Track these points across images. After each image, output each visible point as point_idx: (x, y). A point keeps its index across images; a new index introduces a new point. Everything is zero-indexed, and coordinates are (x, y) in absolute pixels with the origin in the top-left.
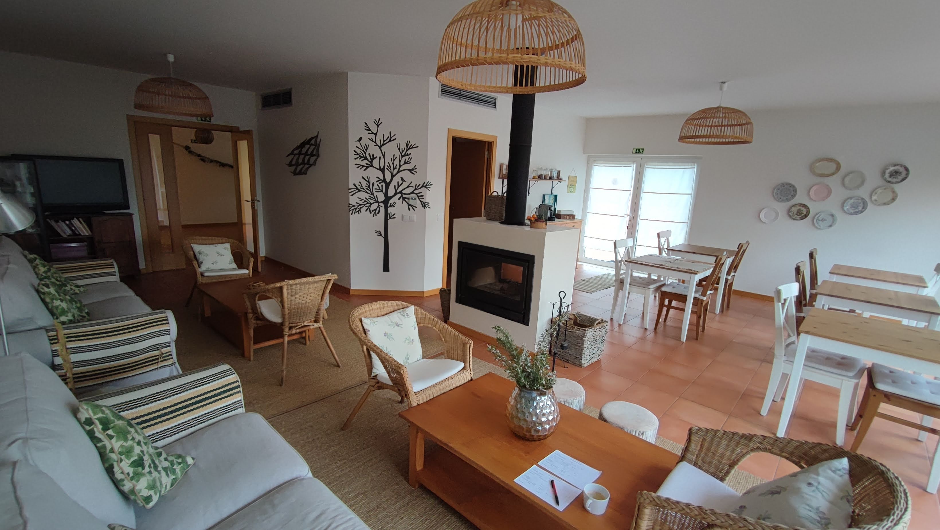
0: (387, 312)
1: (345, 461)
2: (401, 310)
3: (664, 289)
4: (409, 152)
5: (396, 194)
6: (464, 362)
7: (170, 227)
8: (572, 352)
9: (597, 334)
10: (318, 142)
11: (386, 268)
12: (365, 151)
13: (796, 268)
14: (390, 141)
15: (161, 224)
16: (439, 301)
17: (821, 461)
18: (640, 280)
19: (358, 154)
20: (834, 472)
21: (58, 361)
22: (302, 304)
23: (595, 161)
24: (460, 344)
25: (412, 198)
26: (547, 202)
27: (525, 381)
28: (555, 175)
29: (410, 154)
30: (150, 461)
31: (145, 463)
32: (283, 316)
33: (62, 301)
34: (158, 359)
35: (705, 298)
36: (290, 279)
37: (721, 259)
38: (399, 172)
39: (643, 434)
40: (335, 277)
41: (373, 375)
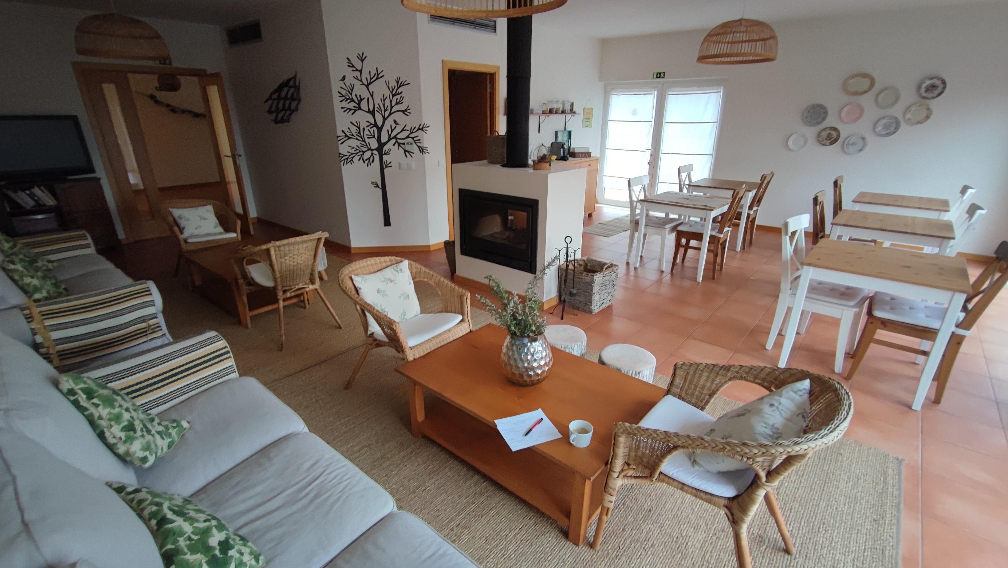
0: (380, 268)
1: (348, 418)
2: (395, 265)
3: (680, 228)
4: (400, 90)
5: (390, 139)
6: (462, 314)
7: (145, 190)
8: (582, 299)
9: (606, 278)
10: (297, 84)
11: (387, 223)
12: (350, 91)
13: (814, 199)
14: (377, 78)
15: (134, 188)
16: (444, 254)
17: (789, 383)
18: (657, 220)
19: (343, 96)
20: (795, 392)
21: (39, 339)
22: (294, 266)
23: (613, 89)
24: (458, 296)
25: (408, 143)
26: (560, 140)
27: (515, 328)
28: (568, 108)
29: (401, 93)
30: (141, 426)
31: (137, 427)
32: (275, 279)
33: (32, 277)
34: (146, 331)
35: (722, 236)
36: (277, 240)
37: (738, 193)
38: (391, 114)
39: (639, 373)
40: (326, 235)
41: (369, 333)
